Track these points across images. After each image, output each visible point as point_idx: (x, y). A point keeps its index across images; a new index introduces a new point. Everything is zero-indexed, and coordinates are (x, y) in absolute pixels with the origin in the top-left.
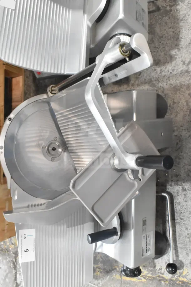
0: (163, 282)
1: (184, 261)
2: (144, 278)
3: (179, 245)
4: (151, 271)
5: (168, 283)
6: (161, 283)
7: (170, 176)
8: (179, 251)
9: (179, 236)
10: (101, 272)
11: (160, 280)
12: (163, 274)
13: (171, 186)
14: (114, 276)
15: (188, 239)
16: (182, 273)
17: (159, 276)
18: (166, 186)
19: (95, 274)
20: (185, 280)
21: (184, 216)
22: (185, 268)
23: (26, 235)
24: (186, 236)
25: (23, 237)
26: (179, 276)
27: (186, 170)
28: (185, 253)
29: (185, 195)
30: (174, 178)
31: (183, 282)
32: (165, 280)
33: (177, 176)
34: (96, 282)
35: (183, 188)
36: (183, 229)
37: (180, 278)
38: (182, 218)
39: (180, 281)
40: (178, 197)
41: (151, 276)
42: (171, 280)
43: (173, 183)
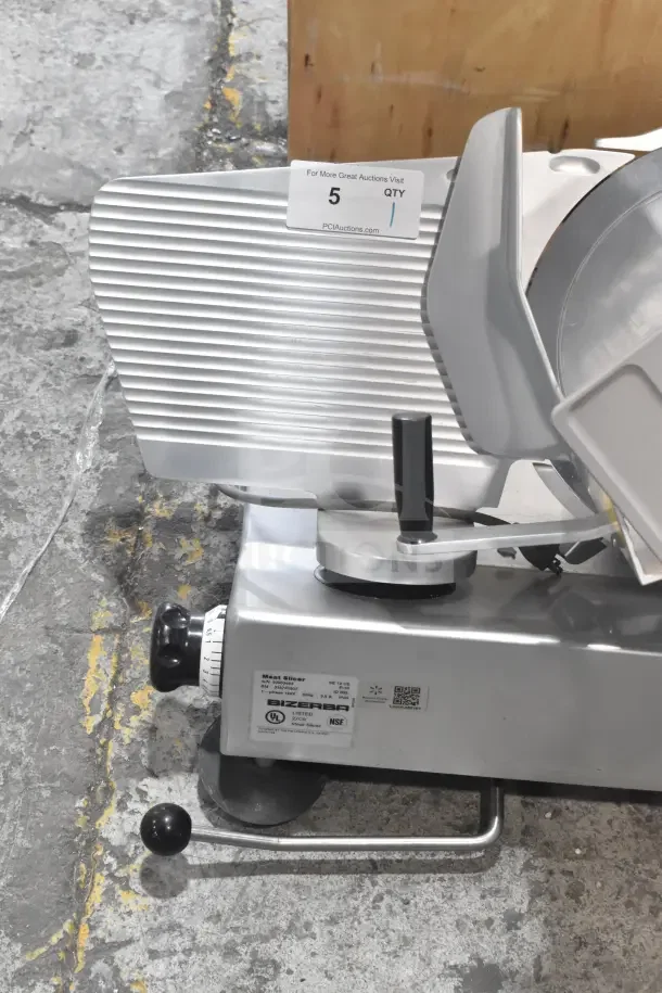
0: (81, 803)
1: (183, 899)
2: (99, 727)
3: (255, 882)
4: (134, 756)
5: (80, 824)
6: (76, 794)
7: (570, 865)
8: (230, 883)
9: (297, 886)
10: (120, 550)
11: (89, 792)
12: (122, 806)
13: (528, 866)
14: (104, 602)
15: (284, 925)
16: (127, 888)
17: (108, 791)
18: (523, 844)
19: (111, 525)
20: (97, 896)
21: (391, 912)
22: (151, 900)
23: (396, 199)
24: (297, 916)
25: (394, 185)
26: (111, 876)
27: (604, 937)
28: (223, 905)
29: (489, 922)
30: (562, 882)
31: (82, 893)
32: (95, 811)
33: (575, 893)
34: (75, 527)
35: (520, 917)
36: (332, 906)
37: (101, 880)
38: (383, 905)
39: (90, 877)
40: (476, 894)
41: (111, 754)
42: (91, 843)
43: (540, 876)
